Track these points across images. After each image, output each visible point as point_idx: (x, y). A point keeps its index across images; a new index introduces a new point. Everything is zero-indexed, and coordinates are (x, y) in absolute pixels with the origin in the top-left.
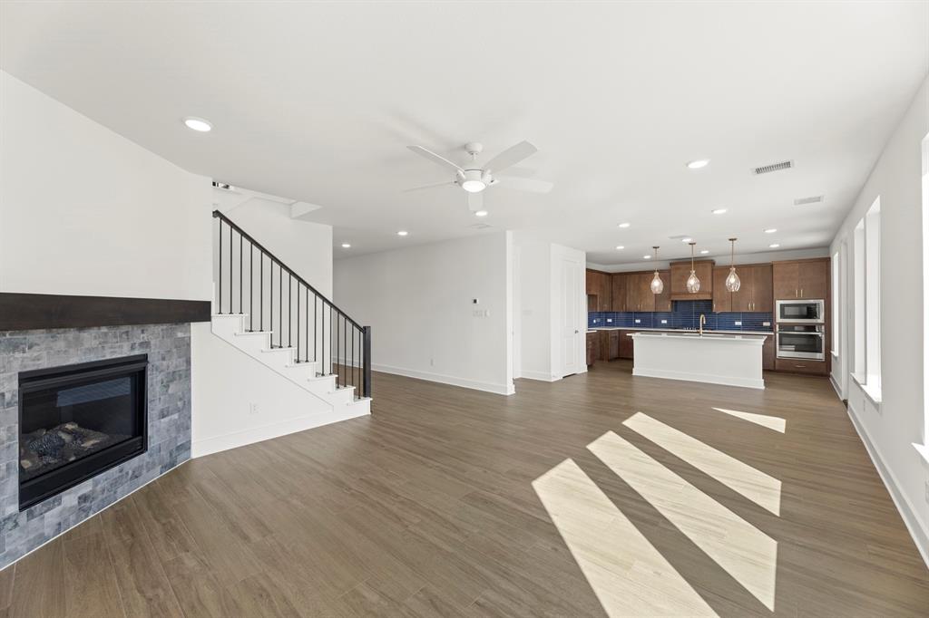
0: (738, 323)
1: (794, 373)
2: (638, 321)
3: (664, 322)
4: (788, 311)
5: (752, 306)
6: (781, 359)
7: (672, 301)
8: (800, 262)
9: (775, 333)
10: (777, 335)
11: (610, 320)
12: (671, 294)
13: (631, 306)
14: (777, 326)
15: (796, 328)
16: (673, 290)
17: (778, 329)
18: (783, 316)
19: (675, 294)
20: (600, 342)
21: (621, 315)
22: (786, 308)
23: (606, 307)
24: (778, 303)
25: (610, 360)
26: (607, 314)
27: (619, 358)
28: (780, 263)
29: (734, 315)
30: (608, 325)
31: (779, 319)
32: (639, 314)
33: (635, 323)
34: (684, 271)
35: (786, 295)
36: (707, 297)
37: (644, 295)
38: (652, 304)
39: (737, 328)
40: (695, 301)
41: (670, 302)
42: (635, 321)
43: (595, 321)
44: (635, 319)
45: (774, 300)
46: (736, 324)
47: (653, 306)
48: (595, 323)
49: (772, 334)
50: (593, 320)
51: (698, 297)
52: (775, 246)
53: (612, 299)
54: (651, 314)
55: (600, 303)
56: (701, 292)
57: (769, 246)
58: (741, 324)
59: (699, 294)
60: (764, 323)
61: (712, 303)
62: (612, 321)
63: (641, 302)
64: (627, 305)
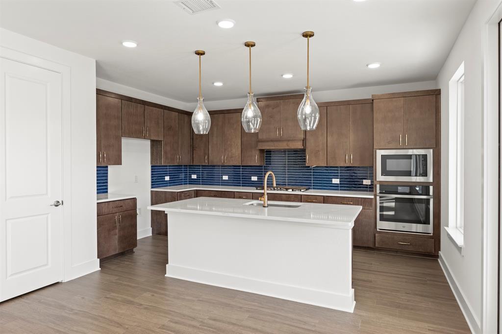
0: (336, 181)
1: (397, 251)
3: (254, 178)
4: (391, 165)
5: (348, 159)
6: (384, 232)
7: (262, 151)
8: (405, 95)
9: (375, 196)
10: (378, 198)
11: (194, 177)
12: (258, 142)
14: (378, 186)
15: (400, 189)
16: (260, 136)
17: (378, 191)
18: (385, 172)
19: (263, 141)
22: (389, 161)
23: (181, 159)
24: (380, 153)
26: (192, 168)
28: (381, 98)
29: (331, 170)
30: (192, 182)
31: (380, 178)
33: (222, 180)
34: (273, 109)
35: (389, 143)
36: (299, 145)
37: (229, 143)
38: (237, 154)
39: (334, 186)
40: (288, 151)
41: (258, 152)
42: (222, 178)
43: (166, 177)
44: (222, 176)
45: (374, 150)
46: (333, 182)
47: (239, 158)
48: (167, 181)
49: (373, 197)
50: (164, 176)
51: (288, 146)
52: (374, 66)
53: (193, 147)
54: (240, 169)
55: (166, 153)
56: (291, 139)
57: (367, 65)
58: (338, 182)
59: (289, 141)
60: (364, 180)
61: (305, 154)
62: (197, 177)
63: (225, 151)
64: (210, 155)
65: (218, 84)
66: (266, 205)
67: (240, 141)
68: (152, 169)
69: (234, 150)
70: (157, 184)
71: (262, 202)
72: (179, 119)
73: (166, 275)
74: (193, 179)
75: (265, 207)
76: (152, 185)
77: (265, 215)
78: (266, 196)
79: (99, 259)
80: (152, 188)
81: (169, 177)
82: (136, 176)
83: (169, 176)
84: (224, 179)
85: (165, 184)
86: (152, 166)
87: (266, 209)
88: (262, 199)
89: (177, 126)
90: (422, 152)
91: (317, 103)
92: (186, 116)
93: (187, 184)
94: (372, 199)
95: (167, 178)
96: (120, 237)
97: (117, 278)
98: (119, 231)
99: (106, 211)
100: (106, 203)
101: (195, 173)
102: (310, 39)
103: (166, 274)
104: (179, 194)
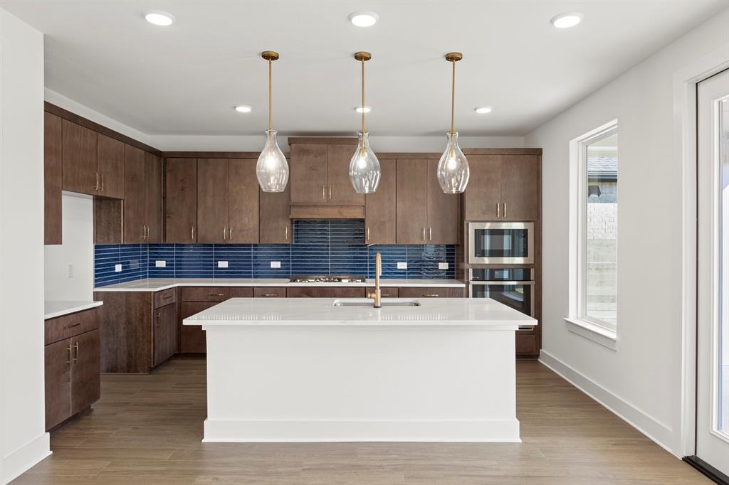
0: (402, 265)
2: (223, 264)
3: (276, 265)
4: (488, 243)
5: (426, 234)
7: (292, 220)
9: (468, 284)
10: (471, 286)
11: (161, 264)
12: (290, 206)
13: (210, 229)
14: (471, 271)
15: (497, 274)
16: (294, 198)
17: (471, 277)
18: (480, 252)
19: (299, 206)
20: (129, 322)
21: (189, 253)
22: (485, 238)
23: (149, 233)
24: (472, 228)
25: (151, 370)
26: (156, 249)
27: (176, 356)
29: (395, 250)
30: (156, 273)
31: (473, 259)
32: (223, 248)
33: (217, 269)
34: (316, 157)
35: (484, 213)
36: (357, 214)
37: (236, 207)
38: (251, 226)
39: (399, 273)
40: (332, 223)
41: (288, 223)
42: (217, 265)
43: (116, 266)
44: (216, 261)
45: (465, 222)
46: (399, 267)
47: (254, 231)
48: (118, 273)
49: (464, 286)
50: (114, 265)
51: (341, 214)
52: (485, 111)
53: (165, 214)
54: (250, 249)
55: (127, 222)
56: (346, 204)
57: (475, 109)
58: (406, 267)
59: (342, 206)
60: (440, 264)
61: (364, 226)
62: (167, 265)
63: (229, 221)
64: (200, 227)
65: (244, 109)
66: (379, 305)
67: (256, 204)
68: (96, 252)
69: (246, 220)
70: (105, 279)
71: (372, 301)
72: (145, 162)
73: (203, 441)
74: (158, 268)
75: (377, 307)
76: (96, 281)
77: (377, 319)
78: (379, 291)
79: (48, 434)
80: (96, 286)
81: (120, 265)
82: (70, 265)
83: (121, 263)
84: (219, 266)
85: (115, 278)
86: (96, 247)
87: (379, 310)
88: (374, 295)
89: (144, 174)
90: (520, 226)
91: (375, 154)
92: (154, 156)
93: (146, 277)
94: (463, 288)
95: (118, 268)
96: (75, 385)
97: (108, 463)
98: (74, 373)
99: (53, 335)
100: (55, 320)
101: (162, 257)
102: (456, 63)
103: (203, 438)
104: (156, 295)
